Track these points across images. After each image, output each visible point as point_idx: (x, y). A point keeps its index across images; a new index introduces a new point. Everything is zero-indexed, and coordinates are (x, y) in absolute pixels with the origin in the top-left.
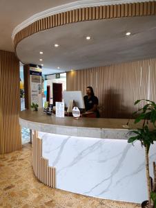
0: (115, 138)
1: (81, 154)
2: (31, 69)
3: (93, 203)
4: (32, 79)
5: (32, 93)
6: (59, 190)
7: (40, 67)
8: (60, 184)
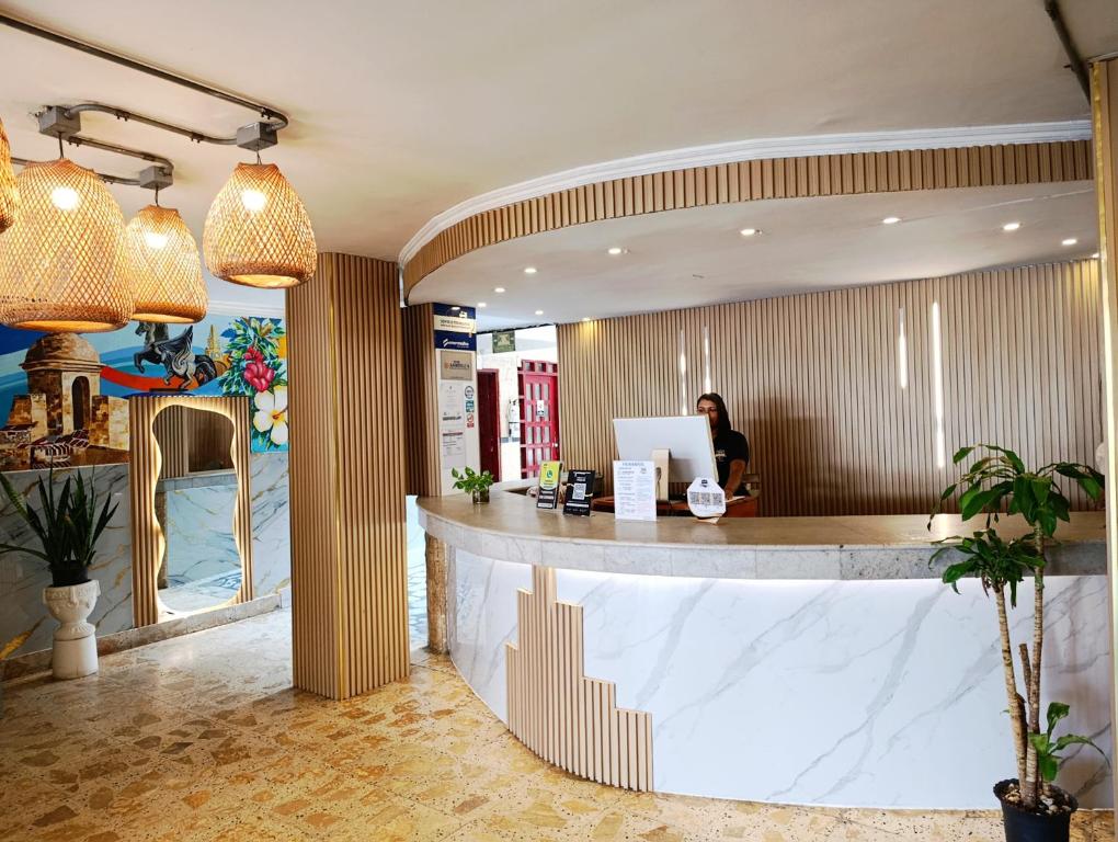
0: (888, 576)
1: (752, 648)
2: (440, 323)
3: (813, 821)
4: (445, 365)
5: (444, 427)
6: (667, 796)
7: (471, 312)
8: (668, 775)
